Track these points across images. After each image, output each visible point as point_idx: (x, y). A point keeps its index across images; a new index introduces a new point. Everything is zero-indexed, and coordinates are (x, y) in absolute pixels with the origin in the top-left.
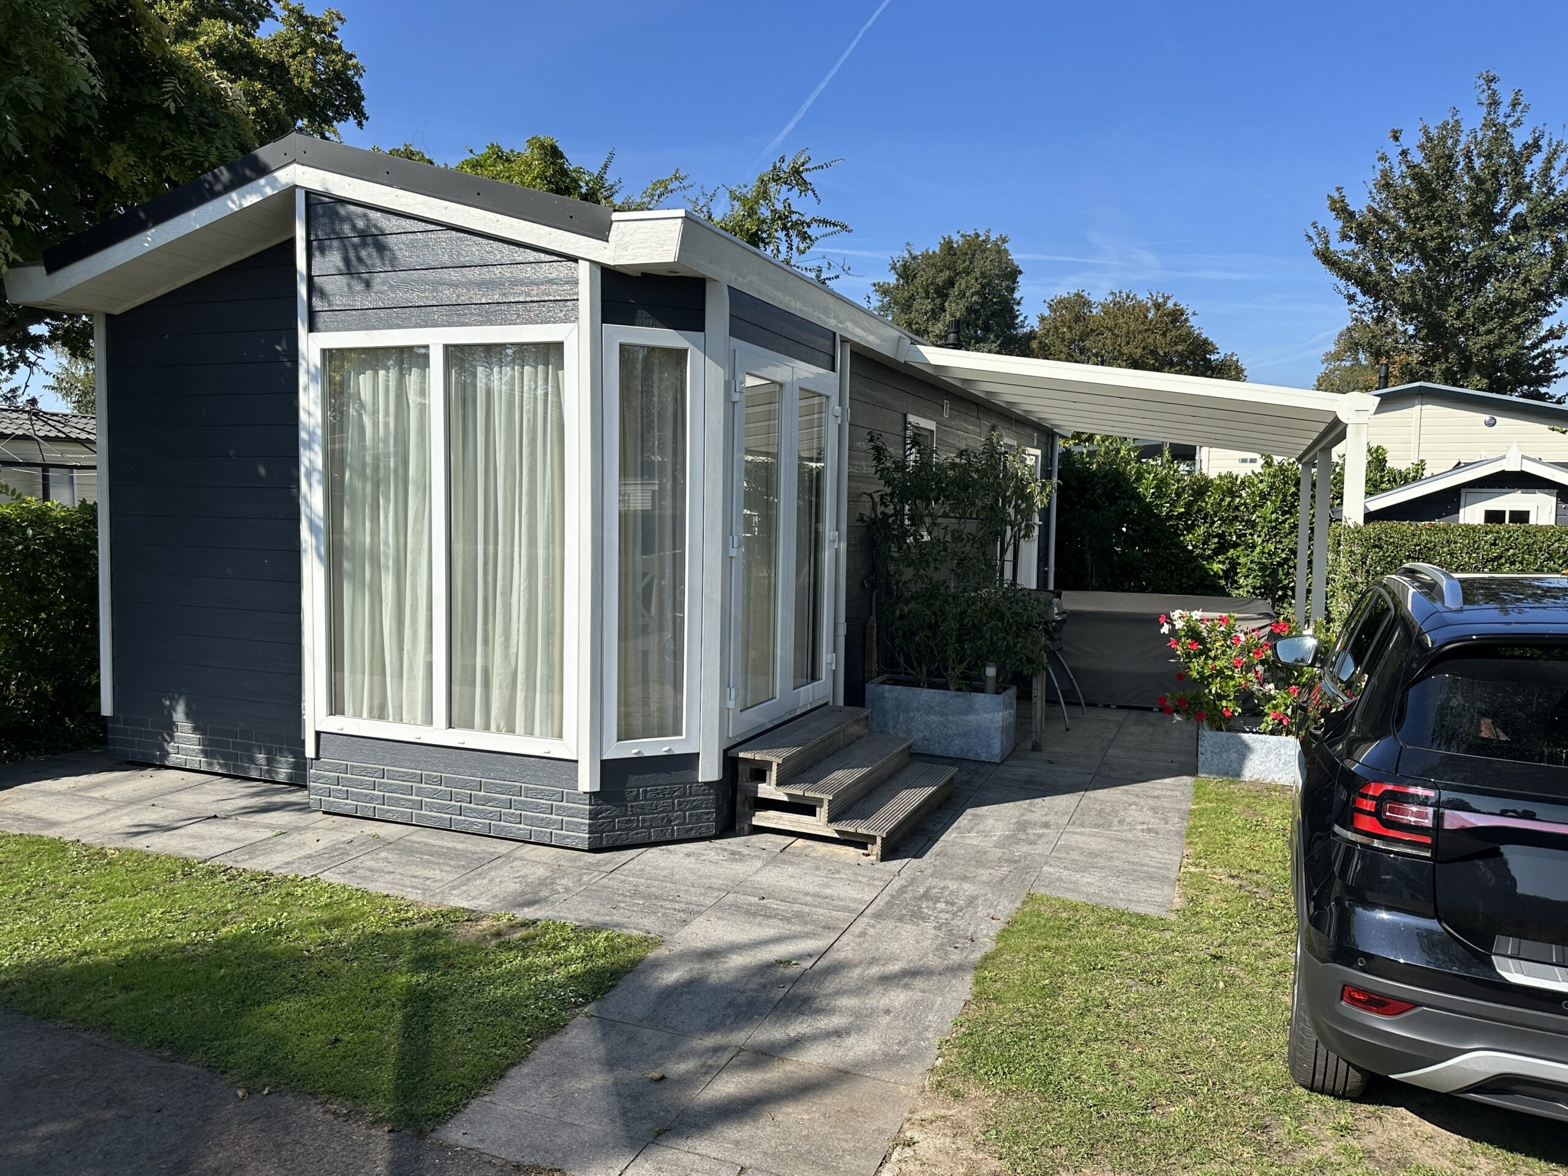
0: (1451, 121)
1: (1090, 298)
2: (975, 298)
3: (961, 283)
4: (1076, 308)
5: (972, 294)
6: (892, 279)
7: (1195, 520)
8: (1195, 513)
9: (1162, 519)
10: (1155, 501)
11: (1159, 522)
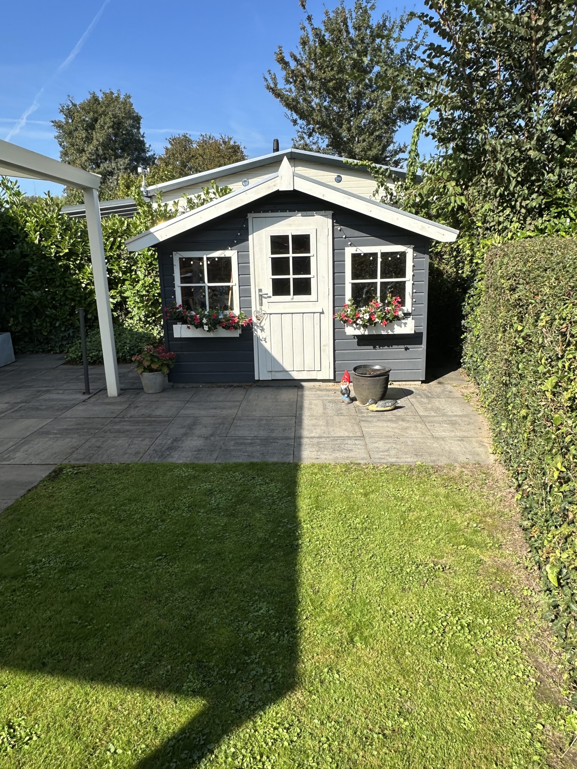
0: (340, 8)
1: (191, 138)
2: (110, 130)
3: (101, 121)
4: (184, 143)
5: (108, 128)
6: (61, 118)
7: (81, 260)
8: (82, 254)
9: (53, 260)
10: (42, 243)
11: (50, 263)
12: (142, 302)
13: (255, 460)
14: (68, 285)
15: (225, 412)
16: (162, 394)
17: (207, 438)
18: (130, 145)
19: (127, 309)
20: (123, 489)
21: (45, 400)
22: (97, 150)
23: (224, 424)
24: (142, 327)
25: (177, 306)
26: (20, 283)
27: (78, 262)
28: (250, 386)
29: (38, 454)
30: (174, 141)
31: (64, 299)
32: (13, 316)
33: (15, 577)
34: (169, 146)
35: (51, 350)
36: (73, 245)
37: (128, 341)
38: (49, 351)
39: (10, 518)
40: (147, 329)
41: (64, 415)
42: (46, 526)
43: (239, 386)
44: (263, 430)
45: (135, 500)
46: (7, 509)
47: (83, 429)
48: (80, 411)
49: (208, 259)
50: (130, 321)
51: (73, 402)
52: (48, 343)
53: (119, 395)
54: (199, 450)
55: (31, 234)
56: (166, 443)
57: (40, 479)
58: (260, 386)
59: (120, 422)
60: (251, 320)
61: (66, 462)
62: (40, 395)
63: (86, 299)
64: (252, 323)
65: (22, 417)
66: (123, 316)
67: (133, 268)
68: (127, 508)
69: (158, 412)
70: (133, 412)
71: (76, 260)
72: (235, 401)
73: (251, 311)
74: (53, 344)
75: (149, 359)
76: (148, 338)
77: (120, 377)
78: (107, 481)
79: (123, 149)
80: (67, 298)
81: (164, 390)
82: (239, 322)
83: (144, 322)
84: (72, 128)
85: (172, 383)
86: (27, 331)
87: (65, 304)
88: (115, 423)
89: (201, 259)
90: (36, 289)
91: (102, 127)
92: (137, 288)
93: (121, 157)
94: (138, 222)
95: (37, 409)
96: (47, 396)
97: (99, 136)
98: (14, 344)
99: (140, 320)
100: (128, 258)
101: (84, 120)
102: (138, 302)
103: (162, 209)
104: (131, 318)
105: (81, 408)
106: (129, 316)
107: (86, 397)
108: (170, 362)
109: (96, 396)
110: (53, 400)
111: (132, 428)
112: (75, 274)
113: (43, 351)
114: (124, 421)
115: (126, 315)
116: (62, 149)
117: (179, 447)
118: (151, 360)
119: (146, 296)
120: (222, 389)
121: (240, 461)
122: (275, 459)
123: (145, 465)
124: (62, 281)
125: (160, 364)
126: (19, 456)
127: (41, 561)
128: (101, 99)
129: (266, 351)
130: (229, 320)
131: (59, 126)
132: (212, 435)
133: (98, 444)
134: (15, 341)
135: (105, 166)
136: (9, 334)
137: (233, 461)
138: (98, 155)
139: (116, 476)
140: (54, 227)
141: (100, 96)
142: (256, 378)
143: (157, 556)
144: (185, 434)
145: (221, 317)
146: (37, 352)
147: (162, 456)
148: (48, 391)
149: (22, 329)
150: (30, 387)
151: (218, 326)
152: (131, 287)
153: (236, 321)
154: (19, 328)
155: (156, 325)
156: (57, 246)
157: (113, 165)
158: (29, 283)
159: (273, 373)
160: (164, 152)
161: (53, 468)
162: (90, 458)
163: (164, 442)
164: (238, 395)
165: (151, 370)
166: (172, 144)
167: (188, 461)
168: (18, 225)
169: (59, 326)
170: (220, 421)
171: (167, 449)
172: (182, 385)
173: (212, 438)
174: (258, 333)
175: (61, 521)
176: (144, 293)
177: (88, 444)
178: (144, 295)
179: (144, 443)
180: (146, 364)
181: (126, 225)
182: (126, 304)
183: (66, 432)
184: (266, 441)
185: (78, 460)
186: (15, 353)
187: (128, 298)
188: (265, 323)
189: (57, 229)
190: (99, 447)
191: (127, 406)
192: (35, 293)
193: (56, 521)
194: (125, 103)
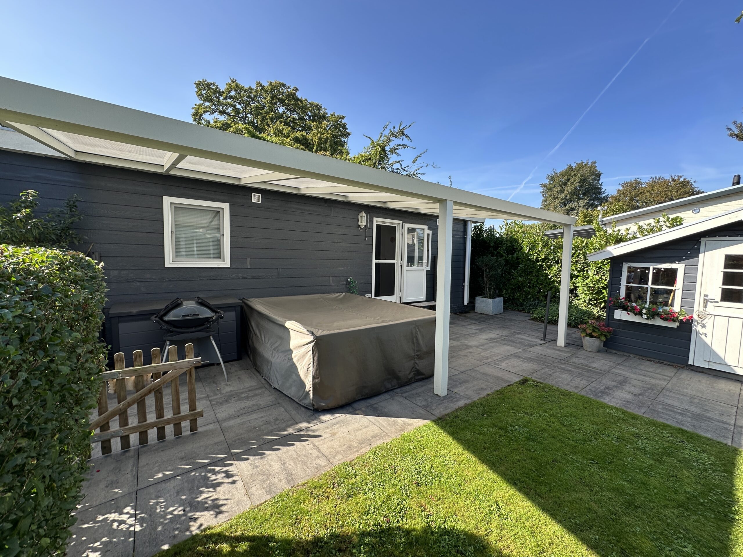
1: (641, 181)
2: (578, 184)
3: (572, 180)
4: (634, 185)
5: (576, 183)
6: (547, 182)
7: (551, 262)
8: (552, 259)
9: (534, 262)
10: (530, 252)
11: (532, 263)
12: (588, 290)
13: (685, 428)
14: (540, 276)
15: (654, 381)
16: (598, 354)
17: (635, 395)
18: (590, 191)
19: (576, 294)
20: (567, 406)
21: (518, 338)
22: (566, 196)
23: (652, 389)
24: (585, 306)
25: (621, 298)
26: (513, 273)
27: (549, 264)
28: (682, 368)
29: (514, 367)
30: (626, 185)
31: (536, 283)
32: (505, 289)
33: (501, 428)
34: (621, 188)
35: (523, 310)
36: (548, 254)
37: (574, 314)
38: (521, 311)
39: (499, 396)
40: (589, 308)
41: (528, 349)
42: (518, 408)
43: (669, 365)
44: (696, 407)
45: (575, 417)
46: (497, 391)
47: (541, 361)
48: (538, 350)
49: (654, 269)
50: (577, 301)
51: (535, 343)
52: (521, 306)
53: (565, 346)
54: (628, 402)
55: (525, 247)
56: (599, 388)
57: (514, 381)
58: (694, 371)
59: (565, 364)
60: (692, 317)
61: (530, 377)
62: (515, 335)
63: (550, 284)
64: (692, 320)
65: (505, 344)
66: (573, 298)
67: (586, 269)
68: (569, 420)
69: (594, 365)
70: (574, 360)
71: (548, 262)
72: (665, 375)
73: (693, 310)
74: (524, 307)
75: (591, 329)
76: (590, 315)
77: (568, 335)
78: (555, 397)
79: (584, 194)
80: (538, 283)
81: (599, 351)
82: (678, 317)
83: (587, 303)
84: (552, 186)
85: (606, 348)
86: (511, 298)
87: (536, 286)
88: (562, 363)
89: (648, 269)
90: (521, 276)
91: (572, 183)
92: (586, 282)
93: (582, 199)
94: (595, 241)
95: (514, 342)
96: (519, 336)
97: (569, 188)
98: (504, 304)
99: (585, 301)
100: (583, 263)
101: (561, 181)
102: (585, 291)
103: (616, 233)
104: (579, 300)
105: (539, 348)
106: (577, 298)
107: (543, 342)
108: (608, 334)
109: (549, 343)
110: (522, 339)
111: (573, 370)
112: (546, 270)
113: (518, 310)
114: (568, 364)
115: (575, 297)
116: (543, 198)
117: (610, 394)
118: (593, 330)
119: (592, 287)
120: (652, 363)
121: (668, 423)
122: (709, 435)
123: (583, 396)
124: (537, 273)
125: (599, 333)
126: (504, 365)
127: (515, 427)
128: (574, 167)
129: (705, 343)
130: (668, 314)
131: (544, 186)
132: (641, 395)
133: (550, 373)
134: (505, 302)
135: (570, 205)
136: (502, 298)
137: (660, 420)
138: (566, 199)
139: (562, 397)
140: (539, 244)
141: (574, 165)
142: (690, 362)
143: (591, 460)
144: (616, 387)
145: (660, 310)
146: (515, 310)
147: (596, 395)
148: (520, 333)
149: (509, 296)
150: (510, 328)
151: (656, 317)
152: (582, 281)
153: (675, 316)
154: (508, 296)
155: (596, 307)
156: (538, 255)
157: (576, 204)
158: (517, 273)
159: (711, 363)
160: (616, 192)
161: (522, 378)
162: (545, 380)
163: (598, 386)
164: (669, 372)
165: (591, 336)
166: (624, 187)
167: (618, 406)
168: (518, 243)
169: (530, 298)
170: (649, 386)
171: (600, 392)
172: (615, 351)
173: (641, 397)
174: (697, 328)
175: (526, 409)
176: (591, 285)
177: (543, 371)
178: (590, 287)
179: (582, 382)
180: (589, 331)
181: (585, 243)
182: (576, 291)
183: (529, 360)
184: (698, 417)
185: (536, 378)
186: (504, 308)
187: (578, 287)
188: (708, 322)
189: (540, 245)
190: (550, 375)
191: (570, 355)
192: (520, 279)
193: (523, 408)
194: (591, 167)
